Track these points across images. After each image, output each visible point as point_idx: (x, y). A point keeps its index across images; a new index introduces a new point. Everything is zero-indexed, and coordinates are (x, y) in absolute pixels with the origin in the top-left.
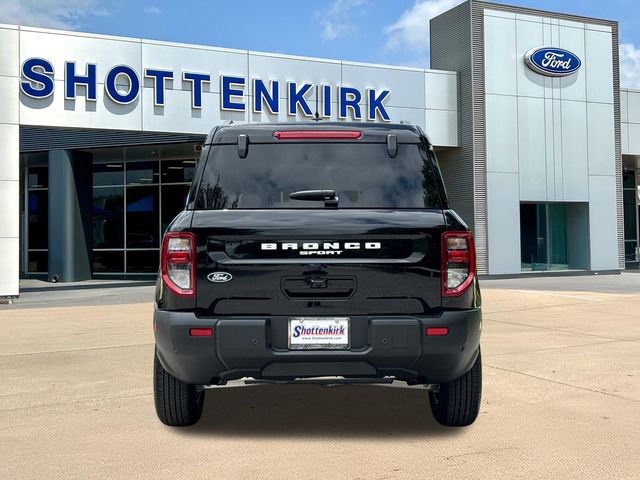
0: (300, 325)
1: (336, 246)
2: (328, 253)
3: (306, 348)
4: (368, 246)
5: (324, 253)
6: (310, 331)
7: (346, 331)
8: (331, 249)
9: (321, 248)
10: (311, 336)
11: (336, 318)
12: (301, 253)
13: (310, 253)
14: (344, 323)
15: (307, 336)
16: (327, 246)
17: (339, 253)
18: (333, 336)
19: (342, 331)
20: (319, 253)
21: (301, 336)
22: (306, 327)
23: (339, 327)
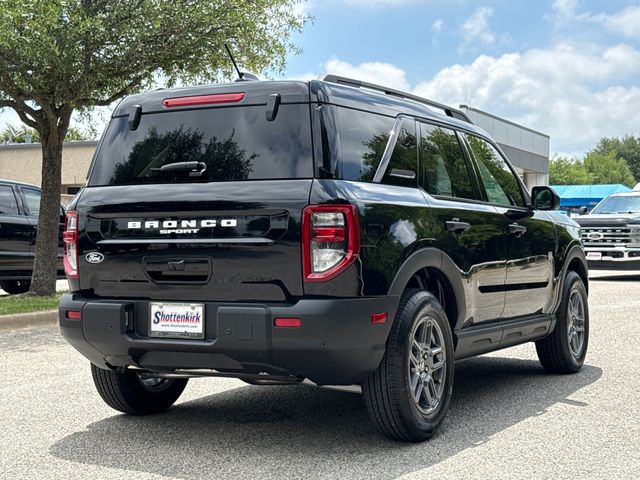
0: (160, 310)
1: (193, 223)
2: (185, 231)
3: (165, 336)
4: (224, 223)
5: (181, 231)
6: (168, 318)
7: (201, 319)
8: (188, 227)
9: (179, 226)
10: (169, 323)
11: (192, 305)
12: (162, 232)
13: (169, 232)
14: (199, 309)
15: (165, 323)
16: (184, 223)
17: (195, 231)
18: (190, 324)
19: (198, 319)
20: (177, 231)
21: (161, 323)
22: (166, 313)
23: (195, 314)
